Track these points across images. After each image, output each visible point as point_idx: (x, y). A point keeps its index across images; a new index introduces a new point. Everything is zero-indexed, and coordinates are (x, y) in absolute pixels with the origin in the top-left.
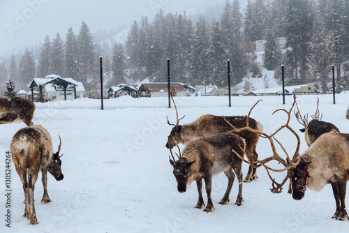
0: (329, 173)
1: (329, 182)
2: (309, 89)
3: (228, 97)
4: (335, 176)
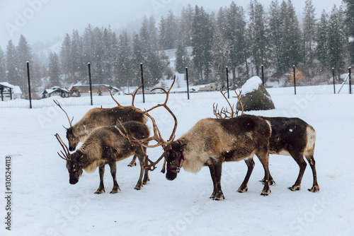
0: (205, 156)
1: (206, 164)
3: (142, 95)
4: (211, 159)
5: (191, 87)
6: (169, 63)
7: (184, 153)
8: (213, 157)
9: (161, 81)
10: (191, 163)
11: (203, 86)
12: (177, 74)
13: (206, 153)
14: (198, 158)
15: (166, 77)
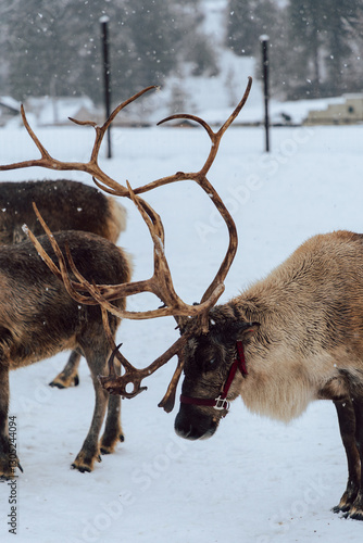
0: (323, 364)
1: (325, 393)
2: (351, 110)
4: (345, 375)
5: (277, 108)
6: (200, 19)
7: (250, 349)
8: (352, 369)
9: (171, 81)
10: (271, 388)
11: (320, 105)
12: (227, 60)
13: (326, 355)
14: (299, 371)
15: (188, 67)
